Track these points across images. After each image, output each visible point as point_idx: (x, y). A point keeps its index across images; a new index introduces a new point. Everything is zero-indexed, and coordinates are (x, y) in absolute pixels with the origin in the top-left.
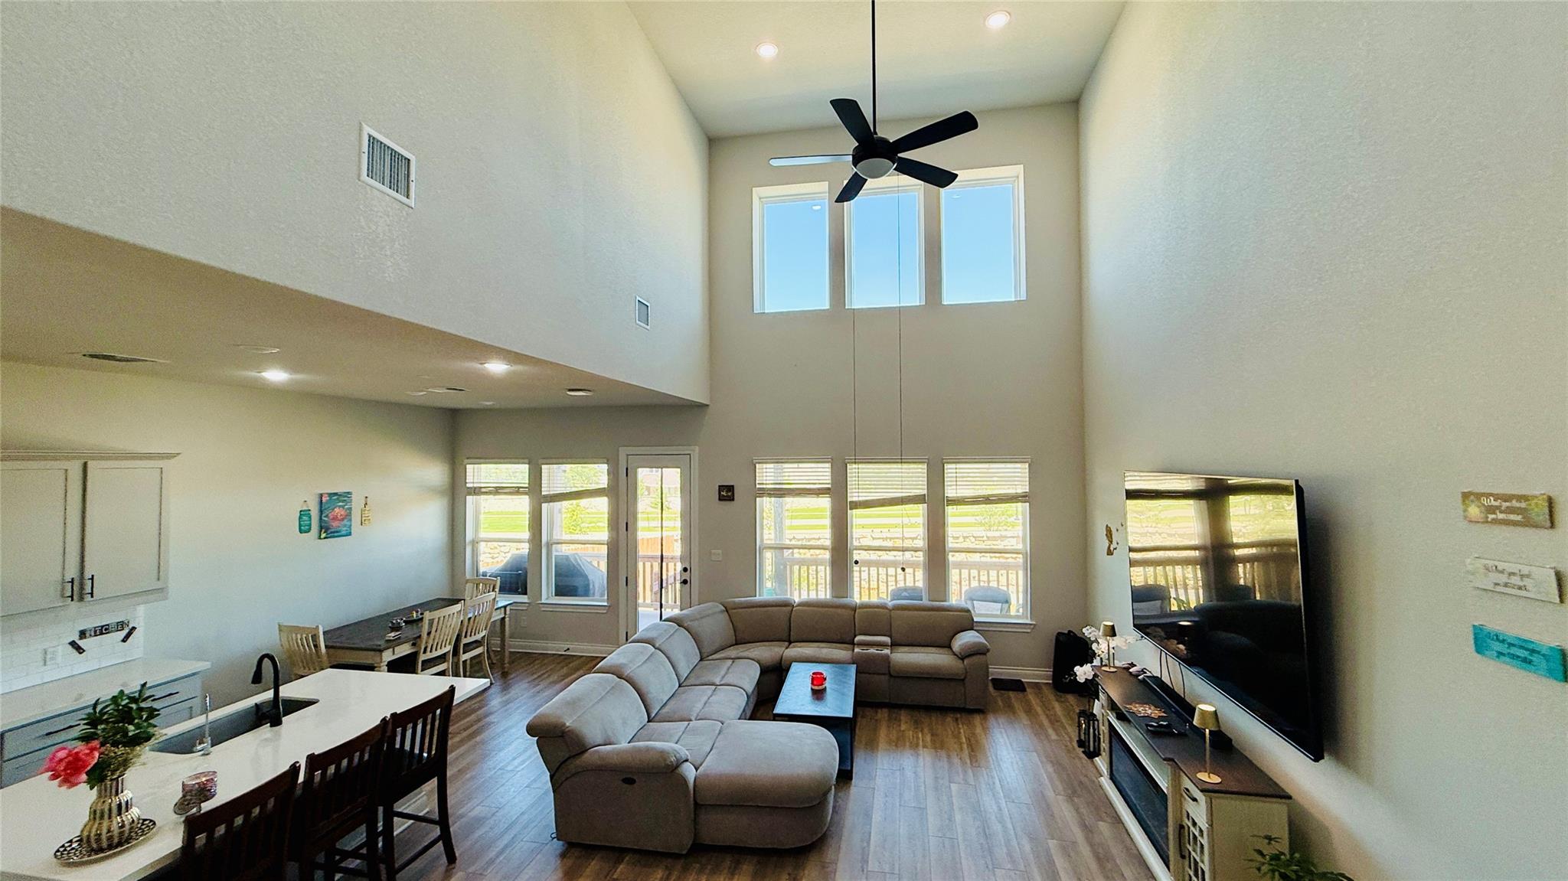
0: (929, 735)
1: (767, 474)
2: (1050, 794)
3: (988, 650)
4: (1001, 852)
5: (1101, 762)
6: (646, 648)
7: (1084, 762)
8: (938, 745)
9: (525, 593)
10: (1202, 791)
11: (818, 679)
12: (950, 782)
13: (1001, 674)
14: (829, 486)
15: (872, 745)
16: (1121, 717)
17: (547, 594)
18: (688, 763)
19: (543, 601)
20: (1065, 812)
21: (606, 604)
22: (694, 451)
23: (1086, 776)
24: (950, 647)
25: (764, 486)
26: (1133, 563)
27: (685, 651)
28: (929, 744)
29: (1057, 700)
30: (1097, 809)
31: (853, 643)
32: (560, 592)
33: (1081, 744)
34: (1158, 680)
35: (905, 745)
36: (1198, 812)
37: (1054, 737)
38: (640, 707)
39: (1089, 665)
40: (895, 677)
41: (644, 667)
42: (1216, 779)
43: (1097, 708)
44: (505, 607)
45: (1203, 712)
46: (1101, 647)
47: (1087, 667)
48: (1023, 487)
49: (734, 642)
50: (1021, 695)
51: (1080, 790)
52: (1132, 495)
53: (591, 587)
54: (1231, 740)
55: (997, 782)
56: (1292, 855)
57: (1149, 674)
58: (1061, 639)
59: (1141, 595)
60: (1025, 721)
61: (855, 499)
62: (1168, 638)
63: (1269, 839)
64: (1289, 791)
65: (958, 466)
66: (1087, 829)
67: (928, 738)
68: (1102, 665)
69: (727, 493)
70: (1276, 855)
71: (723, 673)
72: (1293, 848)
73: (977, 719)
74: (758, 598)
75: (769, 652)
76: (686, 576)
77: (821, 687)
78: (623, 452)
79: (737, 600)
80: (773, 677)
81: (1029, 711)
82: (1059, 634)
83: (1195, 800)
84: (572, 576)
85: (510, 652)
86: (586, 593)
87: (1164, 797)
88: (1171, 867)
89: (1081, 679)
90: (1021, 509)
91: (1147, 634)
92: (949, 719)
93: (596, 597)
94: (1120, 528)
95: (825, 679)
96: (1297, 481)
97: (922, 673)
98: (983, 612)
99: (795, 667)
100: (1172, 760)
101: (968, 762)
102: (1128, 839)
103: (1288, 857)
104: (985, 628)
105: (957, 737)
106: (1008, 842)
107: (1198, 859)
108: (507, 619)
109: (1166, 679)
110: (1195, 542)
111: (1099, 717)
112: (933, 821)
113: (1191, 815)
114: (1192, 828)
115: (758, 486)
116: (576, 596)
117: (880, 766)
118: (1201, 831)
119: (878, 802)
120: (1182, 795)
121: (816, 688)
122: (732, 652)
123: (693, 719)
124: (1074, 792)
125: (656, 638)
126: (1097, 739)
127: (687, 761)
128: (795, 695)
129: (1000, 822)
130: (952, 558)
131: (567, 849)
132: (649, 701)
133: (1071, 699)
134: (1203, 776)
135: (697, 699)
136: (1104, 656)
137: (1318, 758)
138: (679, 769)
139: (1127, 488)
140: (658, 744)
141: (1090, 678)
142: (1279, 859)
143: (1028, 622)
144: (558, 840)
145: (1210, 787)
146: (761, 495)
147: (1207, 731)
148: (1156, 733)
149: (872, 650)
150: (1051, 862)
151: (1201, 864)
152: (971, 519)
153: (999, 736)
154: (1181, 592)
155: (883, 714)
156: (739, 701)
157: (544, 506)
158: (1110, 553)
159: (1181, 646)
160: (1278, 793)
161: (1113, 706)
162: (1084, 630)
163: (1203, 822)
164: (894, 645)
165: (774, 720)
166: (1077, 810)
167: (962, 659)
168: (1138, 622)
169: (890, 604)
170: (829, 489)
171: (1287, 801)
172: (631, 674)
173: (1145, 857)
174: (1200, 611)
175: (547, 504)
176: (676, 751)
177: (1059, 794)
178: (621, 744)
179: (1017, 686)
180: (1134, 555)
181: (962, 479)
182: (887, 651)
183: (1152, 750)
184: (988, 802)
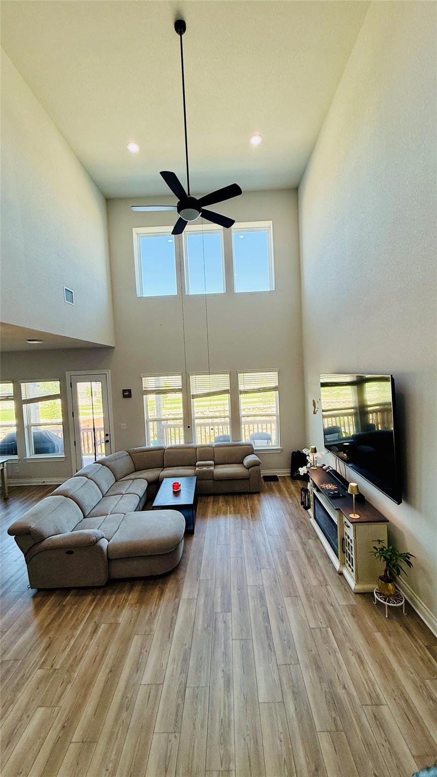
0: (233, 507)
1: (149, 383)
2: (288, 529)
3: (260, 464)
4: (264, 562)
5: (310, 511)
6: (82, 479)
7: (303, 512)
8: (237, 511)
9: (16, 454)
10: (351, 523)
11: (176, 486)
12: (242, 529)
13: (266, 473)
14: (181, 387)
15: (204, 515)
16: (318, 490)
17: (30, 454)
18: (104, 539)
19: (27, 458)
20: (294, 537)
21: (64, 456)
22: (108, 372)
23: (304, 519)
24: (242, 463)
25: (147, 389)
26: (324, 417)
27: (106, 478)
28: (233, 512)
29: (293, 484)
30: (309, 533)
31: (195, 466)
32: (38, 451)
33: (302, 503)
34: (335, 472)
35: (221, 513)
36: (350, 532)
37: (290, 501)
38: (79, 511)
39: (305, 467)
40: (217, 481)
41: (82, 489)
42: (357, 516)
43: (309, 486)
44: (3, 463)
45: (352, 487)
46: (310, 459)
47: (305, 468)
48: (275, 384)
49: (134, 470)
50: (276, 483)
51: (301, 526)
52: (324, 385)
53: (56, 447)
54: (364, 497)
55: (264, 526)
56: (388, 547)
57: (331, 469)
58: (294, 454)
59: (327, 432)
60: (278, 495)
61: (195, 393)
62: (340, 451)
63: (380, 541)
64: (389, 518)
65: (245, 374)
66: (304, 544)
67: (232, 509)
68: (311, 467)
69: (127, 394)
70: (382, 548)
71: (127, 487)
72: (389, 544)
73: (256, 497)
74: (147, 447)
75: (151, 474)
76: (108, 438)
77: (178, 490)
78: (68, 374)
79: (135, 448)
80: (154, 486)
81: (280, 491)
82: (293, 452)
83: (349, 527)
84: (44, 442)
85: (9, 487)
86: (54, 452)
87: (335, 526)
88: (339, 557)
89: (302, 474)
90: (275, 394)
91: (330, 450)
92: (243, 498)
93: (59, 453)
94: (319, 401)
95: (180, 486)
96: (392, 376)
97: (229, 477)
98: (258, 445)
99: (165, 480)
100: (339, 509)
101: (251, 518)
102: (321, 547)
103: (387, 548)
104: (259, 453)
105: (246, 506)
106: (268, 557)
107: (350, 553)
108: (5, 470)
109: (338, 471)
110: (352, 405)
111: (310, 490)
112: (233, 550)
113: (347, 533)
114: (347, 539)
115: (144, 389)
116: (49, 453)
117: (208, 525)
118: (351, 540)
119: (207, 543)
120: (343, 525)
121: (175, 490)
122: (132, 476)
123: (109, 514)
124: (299, 527)
125: (89, 473)
126: (309, 500)
127: (103, 537)
128: (165, 496)
129: (264, 546)
130: (243, 419)
131: (37, 593)
132: (83, 507)
133: (299, 482)
134: (352, 516)
135: (112, 502)
136: (312, 462)
137: (399, 502)
138: (99, 543)
139: (321, 382)
140: (86, 531)
141: (306, 473)
142: (383, 550)
143: (279, 448)
144: (32, 588)
145: (354, 521)
146: (146, 394)
147: (354, 495)
148: (333, 497)
149: (205, 468)
150: (287, 562)
151: (351, 555)
152: (256, 400)
153: (266, 504)
154: (347, 428)
155: (211, 499)
156: (135, 501)
157: (24, 406)
158: (315, 413)
159: (345, 455)
160: (383, 520)
161: (315, 486)
162: (303, 450)
163: (352, 537)
164: (216, 464)
165: (153, 510)
166: (299, 535)
167: (248, 469)
168: (327, 444)
169: (214, 444)
170: (181, 389)
171: (387, 523)
172: (73, 494)
173: (329, 554)
174: (354, 437)
175: (25, 405)
176: (96, 533)
177: (292, 529)
178: (67, 532)
179: (274, 478)
180: (324, 413)
181: (246, 381)
182: (212, 468)
183: (331, 505)
184: (259, 537)
